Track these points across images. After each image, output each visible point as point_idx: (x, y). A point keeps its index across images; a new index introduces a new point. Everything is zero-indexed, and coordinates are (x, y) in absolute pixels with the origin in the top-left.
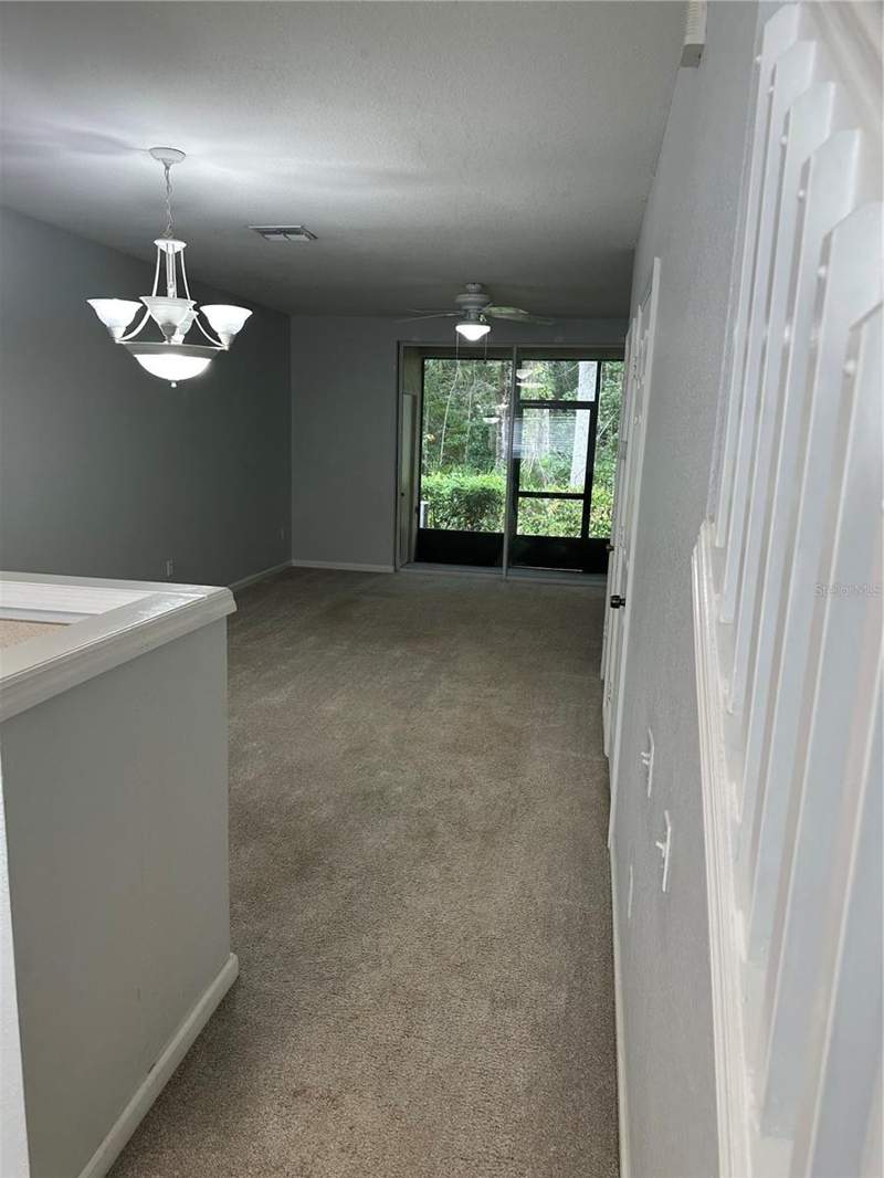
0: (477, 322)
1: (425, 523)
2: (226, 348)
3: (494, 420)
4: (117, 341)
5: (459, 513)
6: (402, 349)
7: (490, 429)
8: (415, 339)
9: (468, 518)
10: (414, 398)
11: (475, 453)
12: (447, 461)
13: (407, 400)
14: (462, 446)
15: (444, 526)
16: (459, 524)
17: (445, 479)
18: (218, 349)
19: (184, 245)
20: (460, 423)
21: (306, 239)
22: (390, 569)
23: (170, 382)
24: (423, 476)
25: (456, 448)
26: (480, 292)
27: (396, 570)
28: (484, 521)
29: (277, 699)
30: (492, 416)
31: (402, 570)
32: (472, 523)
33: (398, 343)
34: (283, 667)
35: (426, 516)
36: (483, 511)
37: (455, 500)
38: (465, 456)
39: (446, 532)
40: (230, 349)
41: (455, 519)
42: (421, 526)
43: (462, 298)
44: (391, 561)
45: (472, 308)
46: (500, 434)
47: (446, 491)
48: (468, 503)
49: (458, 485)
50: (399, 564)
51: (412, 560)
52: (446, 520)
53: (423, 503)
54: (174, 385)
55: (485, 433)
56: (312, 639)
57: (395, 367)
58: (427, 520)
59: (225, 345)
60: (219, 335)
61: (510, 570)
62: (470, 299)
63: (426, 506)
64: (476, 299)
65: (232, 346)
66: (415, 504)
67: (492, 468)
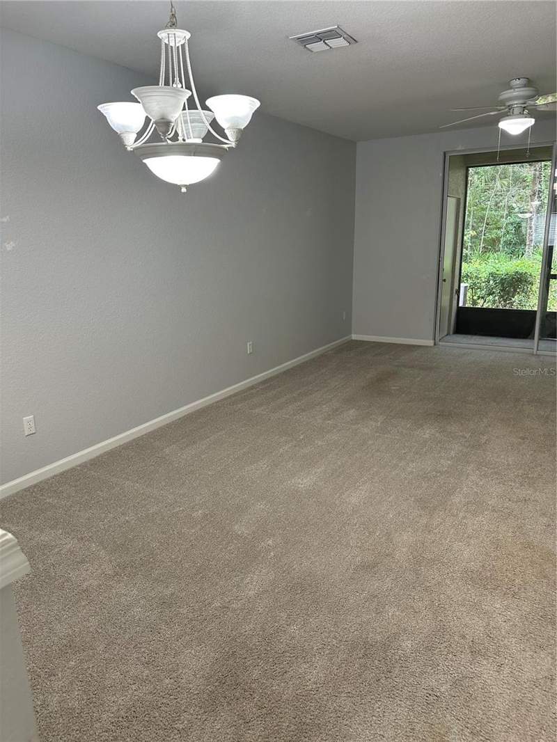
0: (521, 114)
1: (465, 302)
2: (233, 145)
3: (528, 215)
4: (129, 149)
5: (494, 293)
6: (447, 158)
7: (524, 225)
8: (460, 148)
9: (502, 297)
10: (458, 200)
11: (508, 243)
12: (486, 250)
13: (451, 203)
14: (498, 239)
15: (480, 304)
16: (494, 302)
17: (484, 265)
18: (226, 146)
19: (188, 35)
20: (498, 221)
21: (345, 43)
22: (431, 343)
23: (179, 187)
24: (463, 263)
25: (493, 240)
26: (525, 86)
27: (435, 344)
28: (516, 298)
29: (304, 482)
30: (526, 212)
31: (440, 343)
32: (505, 301)
33: (445, 153)
34: (320, 443)
35: (465, 295)
36: (515, 291)
37: (491, 282)
38: (501, 246)
39: (482, 309)
40: (237, 145)
41: (491, 297)
42: (461, 305)
43: (506, 94)
44: (432, 337)
45: (516, 103)
46: (531, 228)
47: (484, 275)
48: (503, 284)
49: (494, 270)
50: (437, 339)
51: (451, 333)
52: (483, 298)
53: (463, 285)
54: (184, 190)
55: (518, 227)
56: (351, 412)
57: (441, 175)
58: (465, 300)
59: (231, 142)
60: (226, 131)
61: (541, 342)
62: (516, 92)
63: (466, 287)
64: (521, 93)
65: (239, 141)
66: (456, 287)
67: (523, 254)
